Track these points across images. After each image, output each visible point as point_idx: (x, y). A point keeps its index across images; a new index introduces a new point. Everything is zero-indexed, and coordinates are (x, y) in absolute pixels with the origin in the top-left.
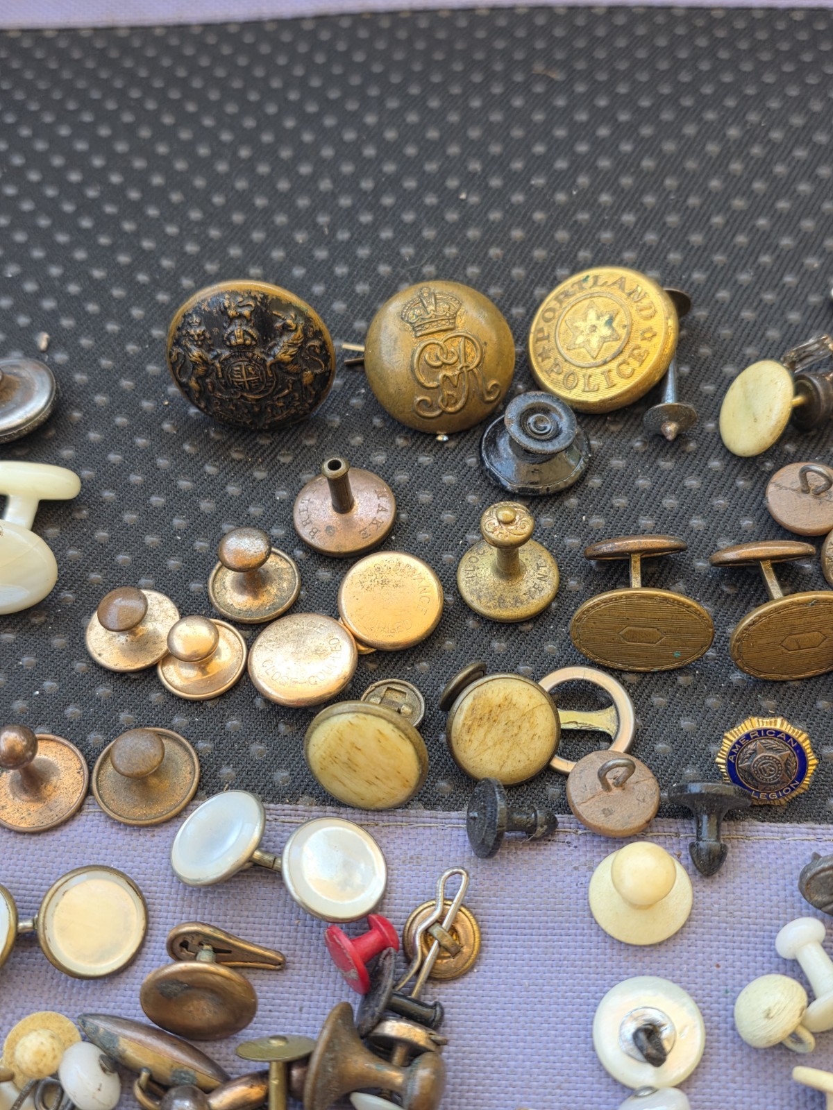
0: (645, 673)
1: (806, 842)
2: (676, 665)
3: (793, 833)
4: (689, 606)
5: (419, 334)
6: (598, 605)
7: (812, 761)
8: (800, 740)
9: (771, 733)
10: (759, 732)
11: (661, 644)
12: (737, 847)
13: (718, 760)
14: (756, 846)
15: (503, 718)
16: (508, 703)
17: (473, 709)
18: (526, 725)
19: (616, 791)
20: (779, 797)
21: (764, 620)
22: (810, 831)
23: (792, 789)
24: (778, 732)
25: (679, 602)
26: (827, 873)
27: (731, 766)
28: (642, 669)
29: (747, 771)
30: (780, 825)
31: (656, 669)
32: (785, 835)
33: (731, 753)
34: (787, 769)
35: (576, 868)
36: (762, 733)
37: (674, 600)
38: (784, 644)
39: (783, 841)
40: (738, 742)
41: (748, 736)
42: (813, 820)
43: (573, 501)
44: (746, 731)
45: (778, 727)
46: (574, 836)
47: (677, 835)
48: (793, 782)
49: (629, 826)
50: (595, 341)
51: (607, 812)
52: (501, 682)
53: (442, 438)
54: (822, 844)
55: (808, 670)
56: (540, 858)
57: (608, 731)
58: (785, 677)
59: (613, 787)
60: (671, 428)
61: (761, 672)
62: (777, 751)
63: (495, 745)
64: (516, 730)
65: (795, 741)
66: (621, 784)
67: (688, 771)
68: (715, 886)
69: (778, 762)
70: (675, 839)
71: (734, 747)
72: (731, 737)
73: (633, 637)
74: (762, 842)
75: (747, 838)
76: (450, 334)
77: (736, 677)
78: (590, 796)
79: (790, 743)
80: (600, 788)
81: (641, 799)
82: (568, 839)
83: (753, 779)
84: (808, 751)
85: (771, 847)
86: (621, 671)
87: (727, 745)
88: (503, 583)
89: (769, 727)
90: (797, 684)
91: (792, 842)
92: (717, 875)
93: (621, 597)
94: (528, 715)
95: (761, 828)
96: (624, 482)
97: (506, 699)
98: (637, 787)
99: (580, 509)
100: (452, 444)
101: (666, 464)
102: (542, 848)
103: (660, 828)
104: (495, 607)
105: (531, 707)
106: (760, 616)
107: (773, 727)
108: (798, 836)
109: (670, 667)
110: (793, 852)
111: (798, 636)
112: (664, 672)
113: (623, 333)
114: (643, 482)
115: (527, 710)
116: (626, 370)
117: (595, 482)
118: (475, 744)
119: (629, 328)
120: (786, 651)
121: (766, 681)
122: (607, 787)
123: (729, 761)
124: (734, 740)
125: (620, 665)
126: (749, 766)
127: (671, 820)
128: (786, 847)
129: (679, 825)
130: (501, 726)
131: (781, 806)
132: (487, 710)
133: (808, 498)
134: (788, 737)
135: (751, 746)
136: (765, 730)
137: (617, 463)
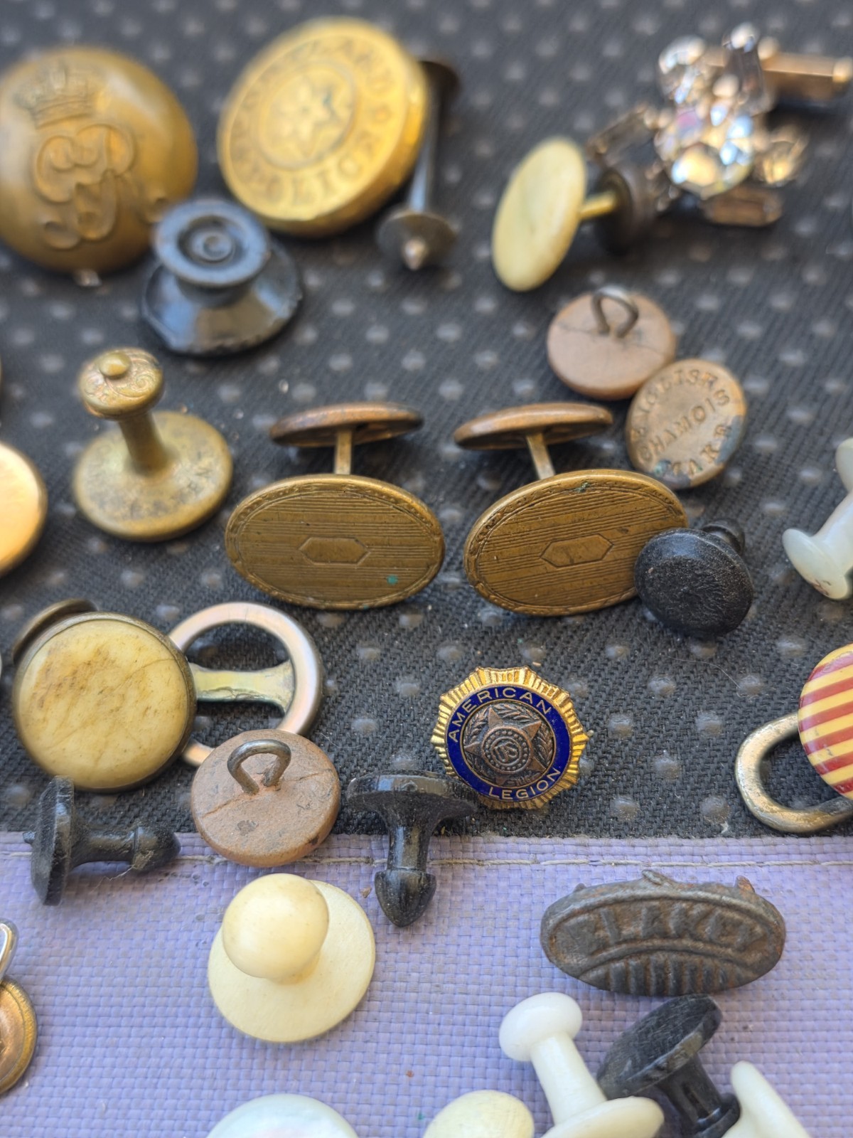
0: (352, 612)
1: (572, 868)
2: (394, 597)
3: (553, 852)
4: (397, 501)
5: (41, 123)
6: (258, 503)
7: (579, 738)
8: (556, 703)
9: (509, 693)
10: (491, 690)
11: (367, 564)
12: (462, 878)
13: (435, 739)
14: (493, 875)
15: (95, 682)
16: (101, 660)
17: (47, 670)
18: (133, 694)
19: (265, 794)
20: (531, 796)
21: (510, 517)
22: (580, 849)
23: (551, 784)
24: (520, 691)
25: (381, 494)
26: (581, 918)
27: (453, 747)
28: (345, 605)
29: (476, 755)
30: (534, 840)
31: (366, 604)
32: (539, 857)
33: (452, 728)
34: (537, 751)
35: (200, 919)
36: (496, 693)
37: (374, 491)
38: (546, 555)
39: (535, 867)
40: (460, 710)
41: (474, 699)
42: (587, 832)
43: (270, 364)
44: (473, 691)
45: (520, 683)
46: (207, 866)
47: (369, 860)
48: (551, 771)
49: (279, 849)
50: (305, 129)
51: (245, 828)
52: (92, 626)
53: (89, 279)
54: (598, 870)
55: (592, 598)
56: (147, 902)
57: (278, 701)
58: (557, 610)
59: (261, 786)
60: (414, 251)
61: (517, 602)
62: (520, 721)
63: (84, 725)
64: (115, 703)
65: (548, 705)
66: (274, 781)
67: (399, 759)
68: (417, 942)
69: (522, 740)
70: (364, 868)
71: (455, 718)
72: (450, 702)
73: (320, 554)
74: (502, 868)
75: (480, 862)
76: (85, 122)
77: (488, 614)
78: (220, 801)
79: (540, 708)
80: (238, 789)
81: (304, 804)
82: (197, 872)
83: (487, 767)
84: (571, 720)
85: (515, 876)
86: (314, 611)
87: (445, 715)
88: (141, 481)
89: (506, 683)
90: (578, 621)
91: (550, 868)
92: (421, 924)
93: (291, 490)
94: (135, 677)
95: (502, 846)
96: (350, 334)
97: (98, 652)
98: (301, 786)
99: (280, 375)
100: (105, 291)
101: (413, 307)
102: (153, 886)
103: (344, 851)
104: (124, 517)
105: (140, 665)
106: (503, 512)
107: (512, 683)
108: (559, 859)
109: (385, 600)
110: (549, 885)
111: (566, 543)
112: (380, 608)
113: (344, 114)
114: (377, 334)
115: (134, 669)
116: (349, 165)
117: (308, 335)
118: (52, 725)
119: (354, 106)
120: (551, 568)
121: (532, 619)
122: (250, 787)
123: (449, 741)
124: (454, 705)
125: (311, 601)
126: (478, 746)
127: (362, 837)
128: (539, 876)
129: (374, 845)
130: (91, 697)
131: (536, 810)
132: (69, 671)
133: (608, 342)
134: (537, 698)
135: (480, 716)
136: (501, 689)
137: (343, 308)
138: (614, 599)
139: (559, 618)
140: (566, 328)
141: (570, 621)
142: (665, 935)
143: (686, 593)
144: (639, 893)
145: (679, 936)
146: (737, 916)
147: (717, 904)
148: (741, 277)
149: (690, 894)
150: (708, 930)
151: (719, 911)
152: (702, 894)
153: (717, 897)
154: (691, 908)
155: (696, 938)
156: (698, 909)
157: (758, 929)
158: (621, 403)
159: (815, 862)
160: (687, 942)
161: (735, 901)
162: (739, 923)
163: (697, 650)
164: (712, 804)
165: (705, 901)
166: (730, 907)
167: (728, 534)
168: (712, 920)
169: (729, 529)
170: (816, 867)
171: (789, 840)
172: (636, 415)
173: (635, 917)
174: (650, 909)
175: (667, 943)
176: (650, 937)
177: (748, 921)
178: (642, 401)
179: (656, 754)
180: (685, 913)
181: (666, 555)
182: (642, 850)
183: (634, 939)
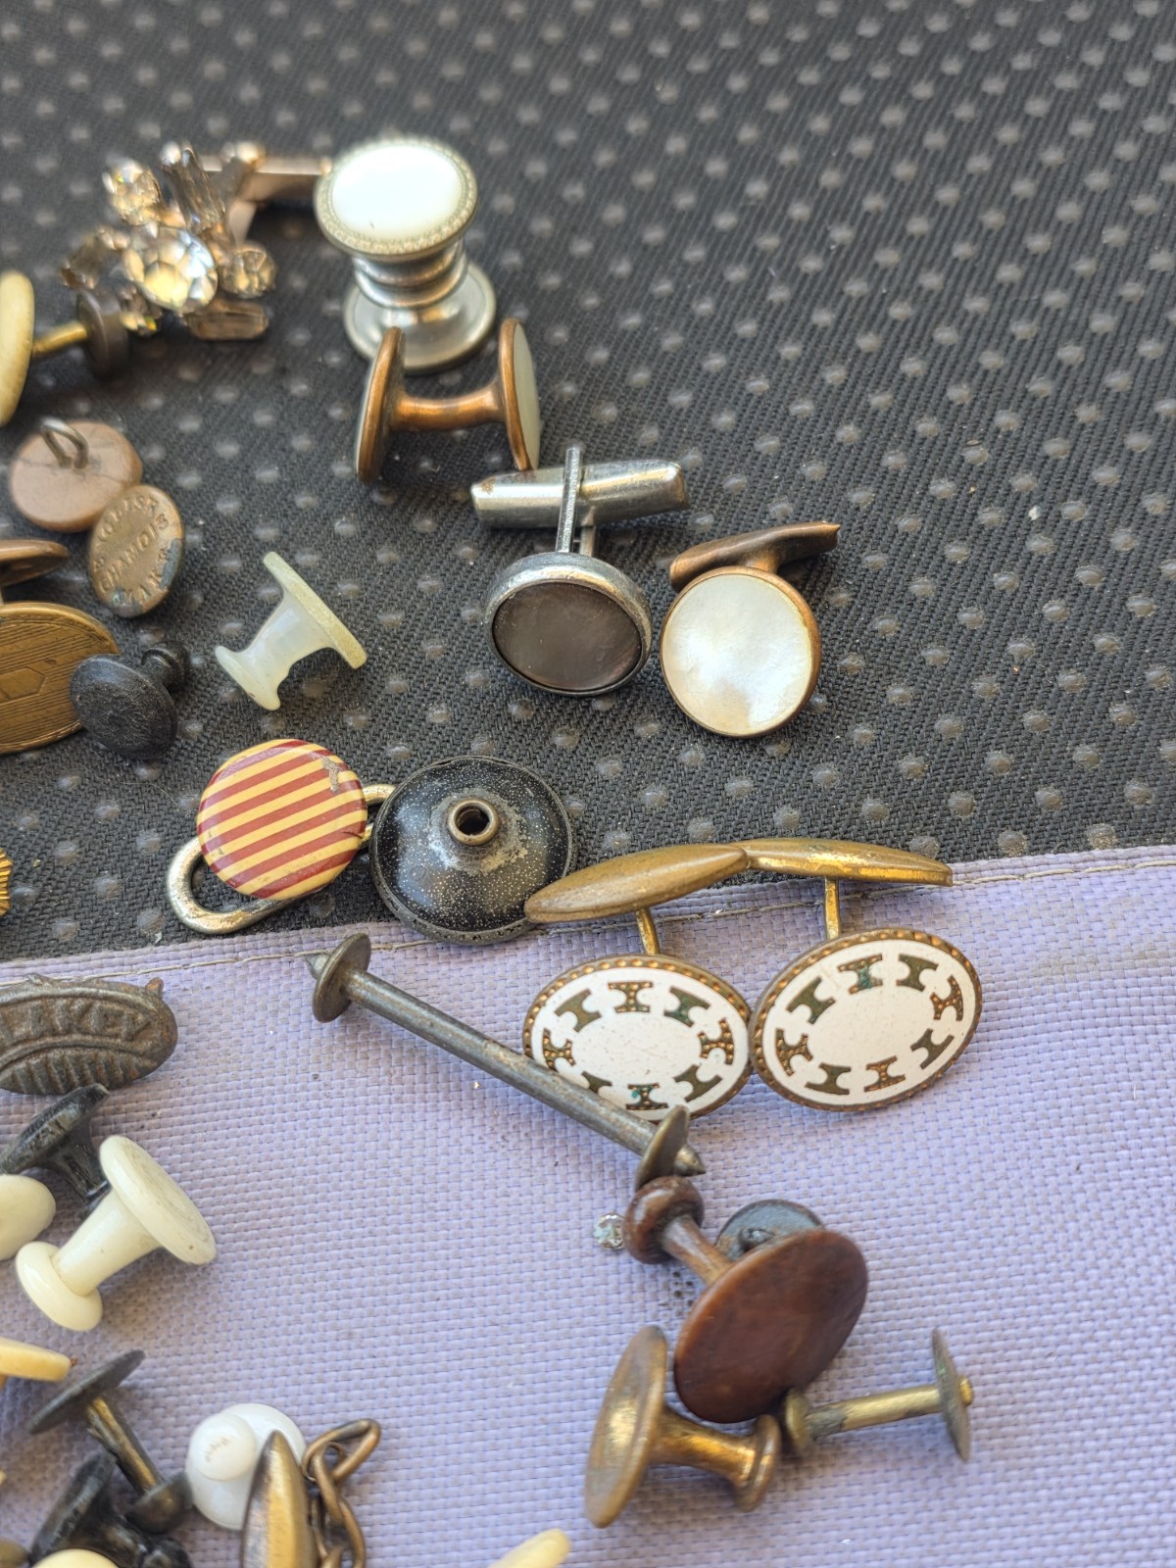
42: (29, 955)
58: (9, 747)
133: (68, 474)
138: (63, 731)
139: (15, 754)
140: (27, 462)
141: (28, 756)
142: (54, 1033)
143: (112, 717)
144: (22, 995)
145: (68, 1031)
146: (116, 1007)
147: (95, 997)
148: (226, 395)
149: (68, 991)
150: (92, 1022)
151: (98, 1004)
152: (78, 990)
153: (93, 990)
154: (72, 1003)
155: (86, 1033)
156: (78, 1004)
157: (140, 1018)
158: (77, 536)
159: (237, 959)
160: (76, 1037)
161: (110, 993)
162: (120, 1014)
163: (144, 772)
164: (147, 918)
165: (82, 995)
166: (106, 998)
167: (165, 656)
168: (94, 1012)
169: (166, 651)
170: (237, 964)
171: (214, 941)
172: (96, 546)
173: (23, 1017)
174: (33, 1009)
175: (58, 1040)
176: (42, 1036)
177: (128, 1011)
178: (101, 531)
179: (98, 875)
180: (67, 1008)
181: (87, 682)
182: (76, 965)
183: (26, 1039)
